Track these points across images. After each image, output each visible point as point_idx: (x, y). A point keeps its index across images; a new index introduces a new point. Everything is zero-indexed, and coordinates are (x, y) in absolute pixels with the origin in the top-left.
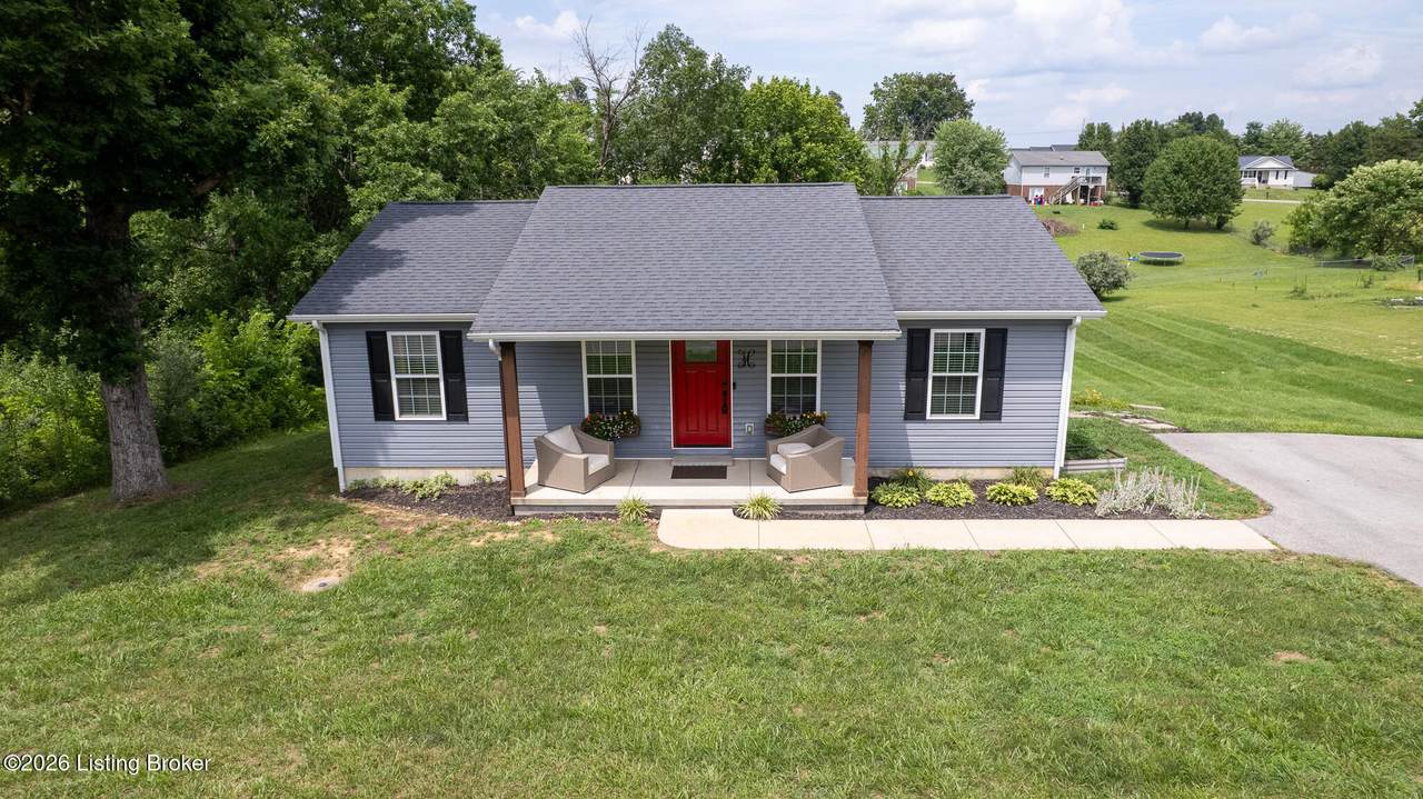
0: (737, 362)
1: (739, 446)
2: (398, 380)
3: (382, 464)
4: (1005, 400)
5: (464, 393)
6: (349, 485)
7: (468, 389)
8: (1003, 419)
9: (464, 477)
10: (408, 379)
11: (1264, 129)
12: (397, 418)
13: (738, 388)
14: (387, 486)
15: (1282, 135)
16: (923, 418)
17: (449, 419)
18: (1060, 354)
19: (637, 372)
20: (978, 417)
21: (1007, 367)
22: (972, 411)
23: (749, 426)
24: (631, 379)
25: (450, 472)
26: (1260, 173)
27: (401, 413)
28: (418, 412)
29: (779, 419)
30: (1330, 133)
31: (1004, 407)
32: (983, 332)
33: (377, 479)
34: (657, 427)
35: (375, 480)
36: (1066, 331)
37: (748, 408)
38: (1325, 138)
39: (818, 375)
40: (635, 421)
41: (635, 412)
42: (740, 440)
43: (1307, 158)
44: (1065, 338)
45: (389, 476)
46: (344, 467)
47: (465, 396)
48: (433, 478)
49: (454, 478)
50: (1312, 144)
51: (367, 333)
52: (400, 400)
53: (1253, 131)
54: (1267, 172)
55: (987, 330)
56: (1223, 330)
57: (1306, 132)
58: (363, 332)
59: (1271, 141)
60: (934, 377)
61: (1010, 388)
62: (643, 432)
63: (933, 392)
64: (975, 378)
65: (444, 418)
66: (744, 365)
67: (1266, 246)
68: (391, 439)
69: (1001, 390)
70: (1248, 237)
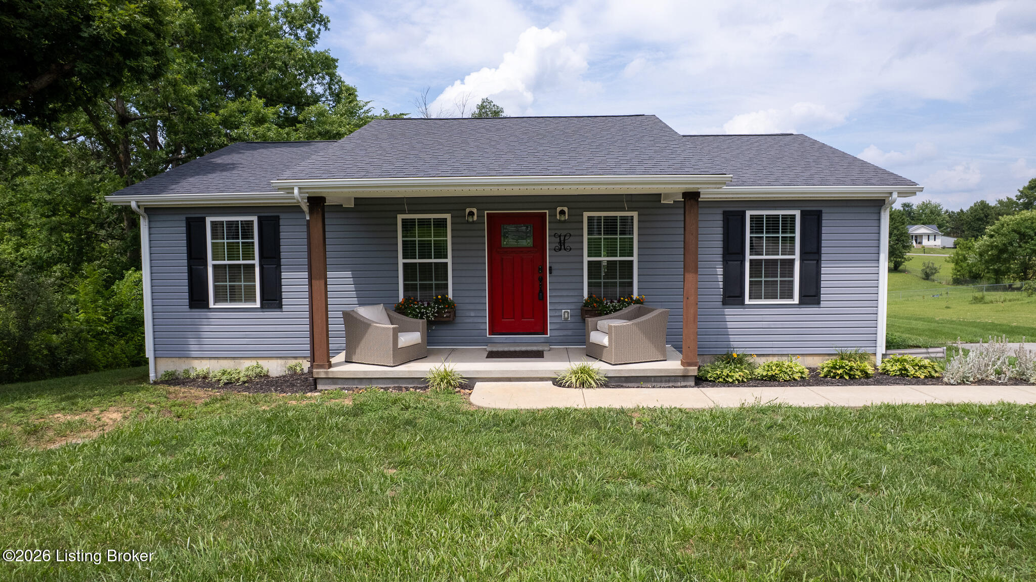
0: (554, 246)
1: (556, 333)
2: (215, 266)
3: (194, 354)
4: (823, 284)
5: (280, 279)
6: (159, 376)
7: (284, 275)
8: (822, 306)
9: (275, 368)
10: (225, 265)
11: (914, 207)
12: (211, 305)
13: (554, 273)
14: (198, 376)
15: (927, 211)
16: (742, 303)
17: (263, 307)
18: (874, 236)
19: (453, 257)
20: (796, 300)
21: (823, 250)
22: (791, 296)
23: (566, 313)
24: (446, 263)
25: (262, 362)
26: (916, 237)
27: (215, 302)
28: (233, 300)
29: (596, 302)
30: (962, 211)
31: (823, 291)
32: (797, 213)
33: (188, 371)
34: (472, 314)
35: (187, 372)
36: (879, 213)
37: (565, 293)
38: (958, 214)
39: (635, 259)
40: (450, 306)
41: (450, 296)
42: (557, 326)
43: (947, 228)
44: (879, 220)
45: (200, 367)
46: (155, 358)
47: (280, 282)
48: (245, 367)
49: (265, 369)
50: (950, 217)
51: (187, 218)
52: (215, 287)
53: (907, 209)
54: (921, 236)
55: (802, 212)
56: (931, 320)
57: (944, 210)
58: (183, 217)
59: (921, 216)
60: (751, 261)
61: (826, 270)
62: (458, 320)
63: (751, 277)
64: (793, 261)
65: (258, 305)
66: (560, 249)
67: (934, 280)
68: (206, 328)
69: (818, 273)
70: (920, 275)
